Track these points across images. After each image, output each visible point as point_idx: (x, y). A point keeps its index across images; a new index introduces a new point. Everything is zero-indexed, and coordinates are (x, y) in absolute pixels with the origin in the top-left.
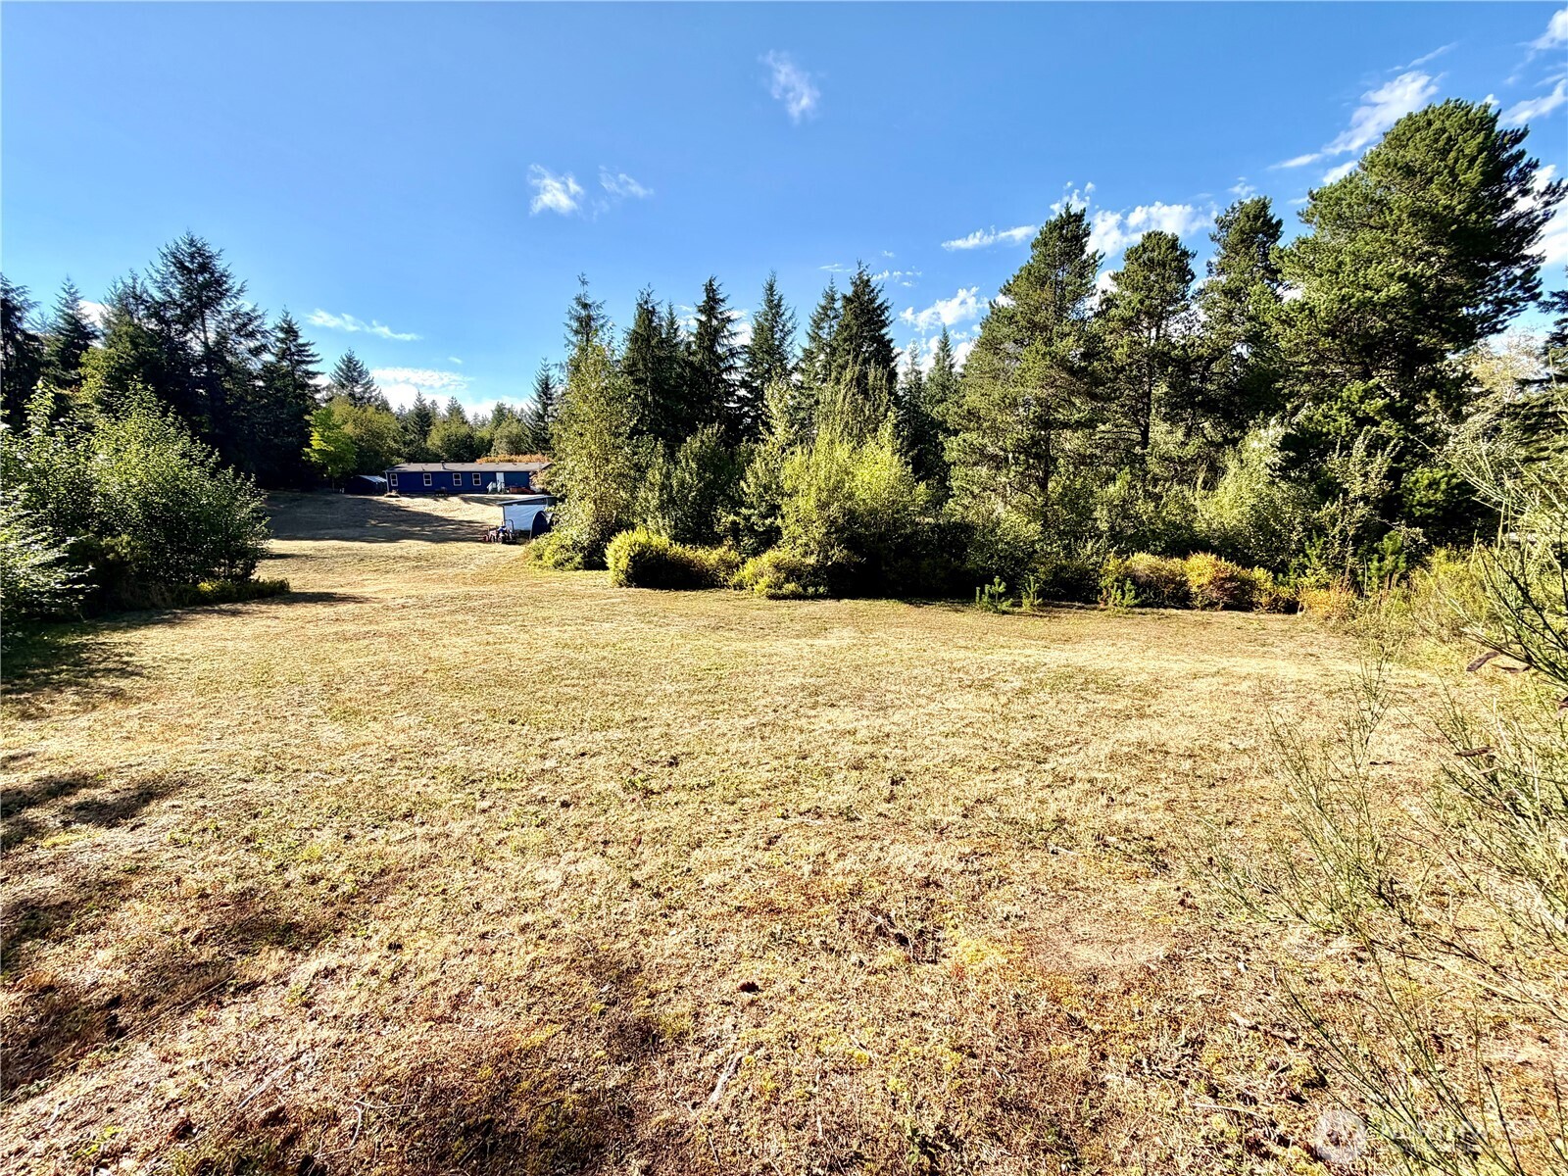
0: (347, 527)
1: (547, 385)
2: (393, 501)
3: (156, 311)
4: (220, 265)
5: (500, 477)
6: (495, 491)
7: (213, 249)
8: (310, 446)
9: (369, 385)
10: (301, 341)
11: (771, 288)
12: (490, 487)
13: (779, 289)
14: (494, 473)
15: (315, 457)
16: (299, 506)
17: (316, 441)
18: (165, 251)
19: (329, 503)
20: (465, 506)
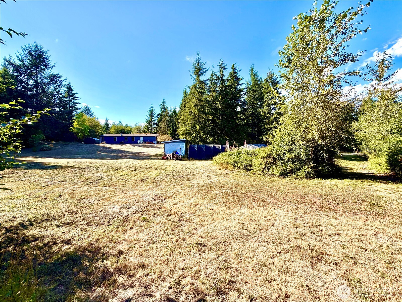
0: (88, 154)
1: (152, 112)
2: (104, 145)
3: (17, 68)
4: (46, 55)
5: (142, 138)
6: (140, 143)
7: (44, 49)
8: (73, 126)
9: (91, 115)
10: (73, 92)
11: (252, 70)
12: (139, 142)
13: (256, 70)
14: (140, 137)
15: (74, 130)
16: (67, 147)
17: (75, 125)
18: (24, 47)
19: (79, 146)
20: (133, 147)
